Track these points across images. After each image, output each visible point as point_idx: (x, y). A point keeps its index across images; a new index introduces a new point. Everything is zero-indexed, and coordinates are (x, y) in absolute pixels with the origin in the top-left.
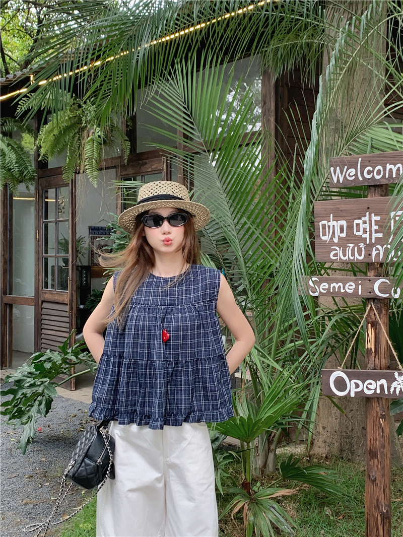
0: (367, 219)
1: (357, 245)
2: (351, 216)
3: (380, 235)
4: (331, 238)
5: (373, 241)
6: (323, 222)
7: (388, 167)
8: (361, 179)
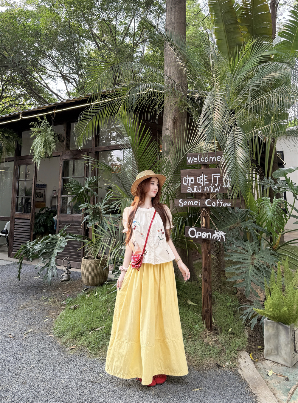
0: (202, 177)
1: (198, 186)
2: (196, 176)
3: (208, 183)
4: (188, 184)
5: (205, 185)
6: (184, 178)
7: (210, 157)
8: (199, 162)
